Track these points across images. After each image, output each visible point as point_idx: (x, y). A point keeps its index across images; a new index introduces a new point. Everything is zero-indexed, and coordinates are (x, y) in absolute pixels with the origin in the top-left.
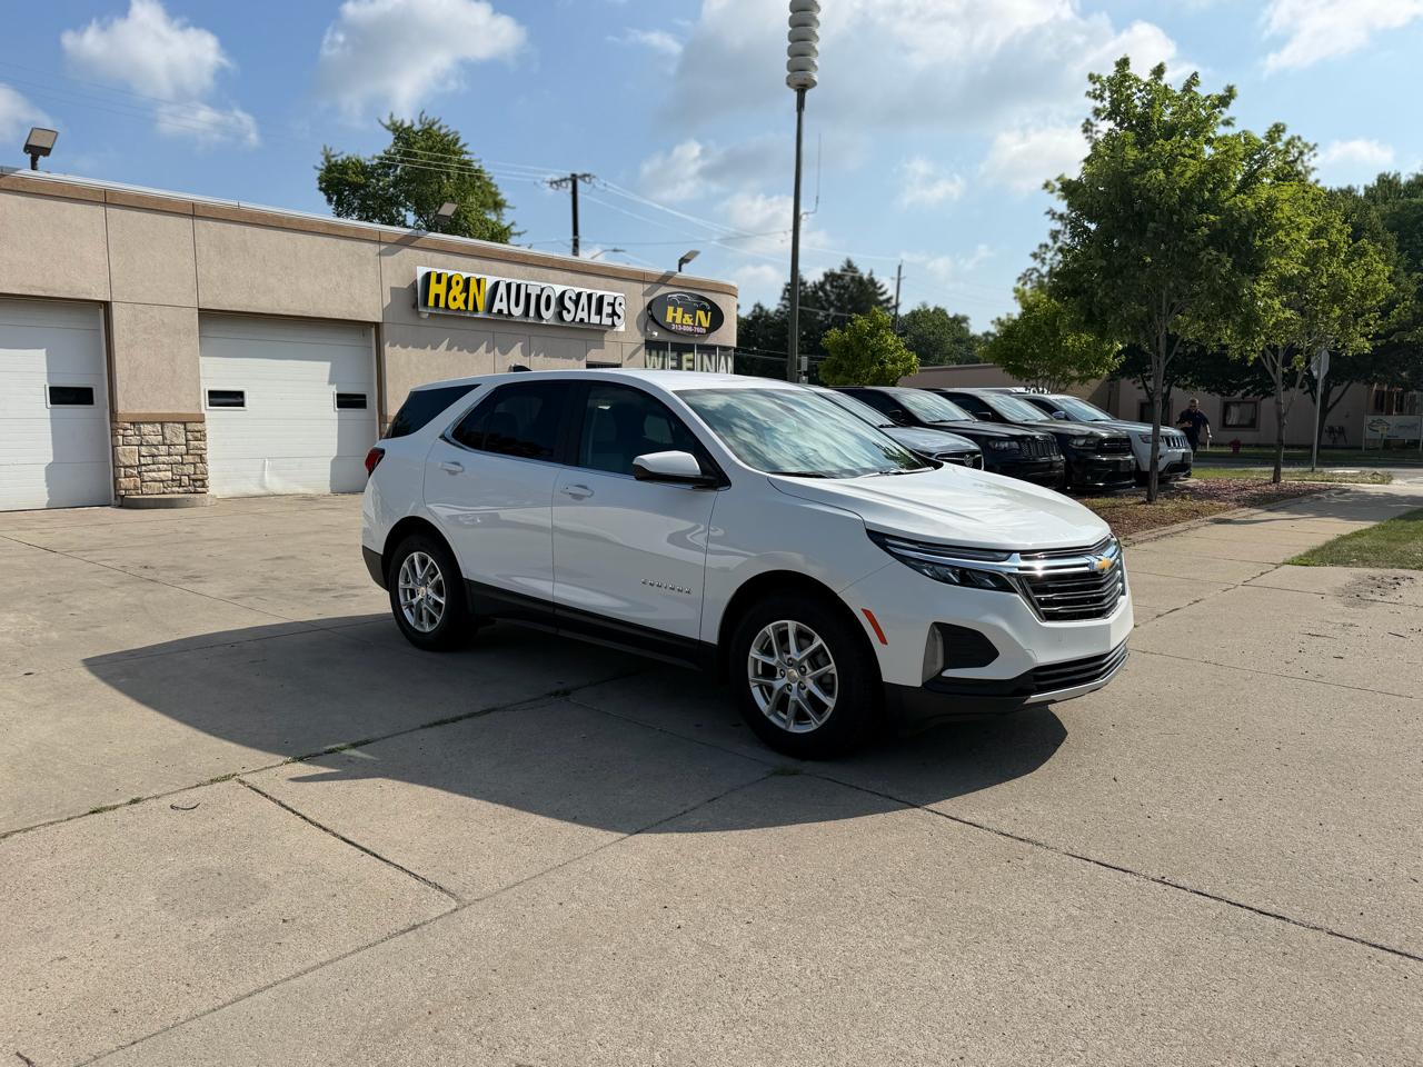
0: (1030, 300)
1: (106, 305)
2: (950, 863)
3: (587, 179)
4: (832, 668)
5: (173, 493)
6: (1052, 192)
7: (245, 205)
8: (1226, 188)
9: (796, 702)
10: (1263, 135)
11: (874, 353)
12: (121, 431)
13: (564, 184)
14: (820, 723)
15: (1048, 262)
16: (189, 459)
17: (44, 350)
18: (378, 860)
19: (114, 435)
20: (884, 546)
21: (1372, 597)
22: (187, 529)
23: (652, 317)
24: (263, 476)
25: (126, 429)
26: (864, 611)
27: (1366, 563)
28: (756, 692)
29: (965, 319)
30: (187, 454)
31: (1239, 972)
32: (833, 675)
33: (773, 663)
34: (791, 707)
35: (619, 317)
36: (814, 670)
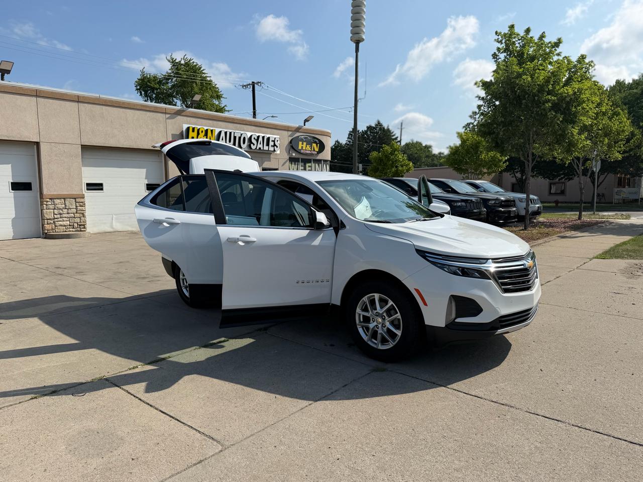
0: (464, 137)
1: (37, 144)
2: (470, 418)
3: (259, 84)
4: (398, 315)
5: (70, 231)
6: (478, 87)
7: (103, 96)
8: (559, 84)
9: (381, 334)
10: (576, 60)
11: (393, 162)
12: (45, 203)
13: (249, 87)
14: (394, 344)
15: (477, 119)
16: (78, 215)
17: (10, 165)
18: (179, 423)
19: (42, 204)
20: (425, 257)
21: (639, 274)
22: (77, 249)
23: (292, 147)
24: (112, 223)
25: (47, 202)
26: (415, 289)
27: (631, 257)
28: (360, 330)
29: (430, 147)
30: (76, 213)
31: (629, 477)
32: (399, 319)
33: (369, 316)
34: (379, 336)
35: (277, 147)
36: (390, 317)
